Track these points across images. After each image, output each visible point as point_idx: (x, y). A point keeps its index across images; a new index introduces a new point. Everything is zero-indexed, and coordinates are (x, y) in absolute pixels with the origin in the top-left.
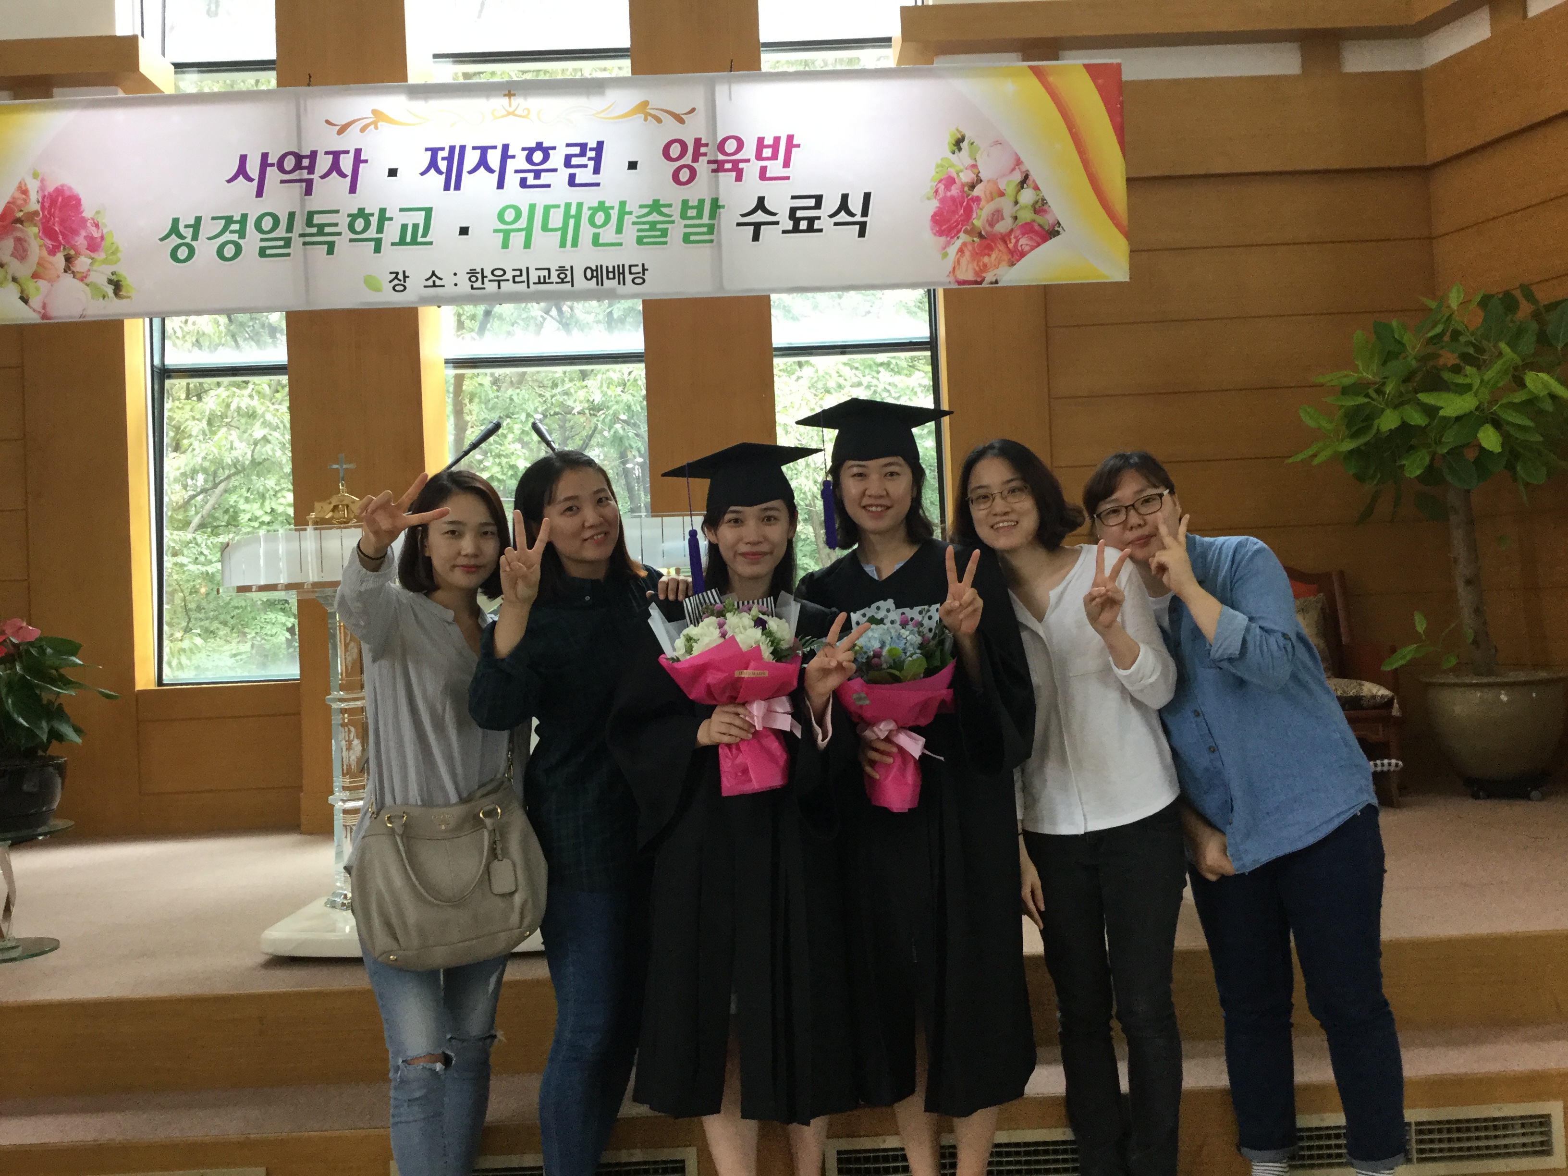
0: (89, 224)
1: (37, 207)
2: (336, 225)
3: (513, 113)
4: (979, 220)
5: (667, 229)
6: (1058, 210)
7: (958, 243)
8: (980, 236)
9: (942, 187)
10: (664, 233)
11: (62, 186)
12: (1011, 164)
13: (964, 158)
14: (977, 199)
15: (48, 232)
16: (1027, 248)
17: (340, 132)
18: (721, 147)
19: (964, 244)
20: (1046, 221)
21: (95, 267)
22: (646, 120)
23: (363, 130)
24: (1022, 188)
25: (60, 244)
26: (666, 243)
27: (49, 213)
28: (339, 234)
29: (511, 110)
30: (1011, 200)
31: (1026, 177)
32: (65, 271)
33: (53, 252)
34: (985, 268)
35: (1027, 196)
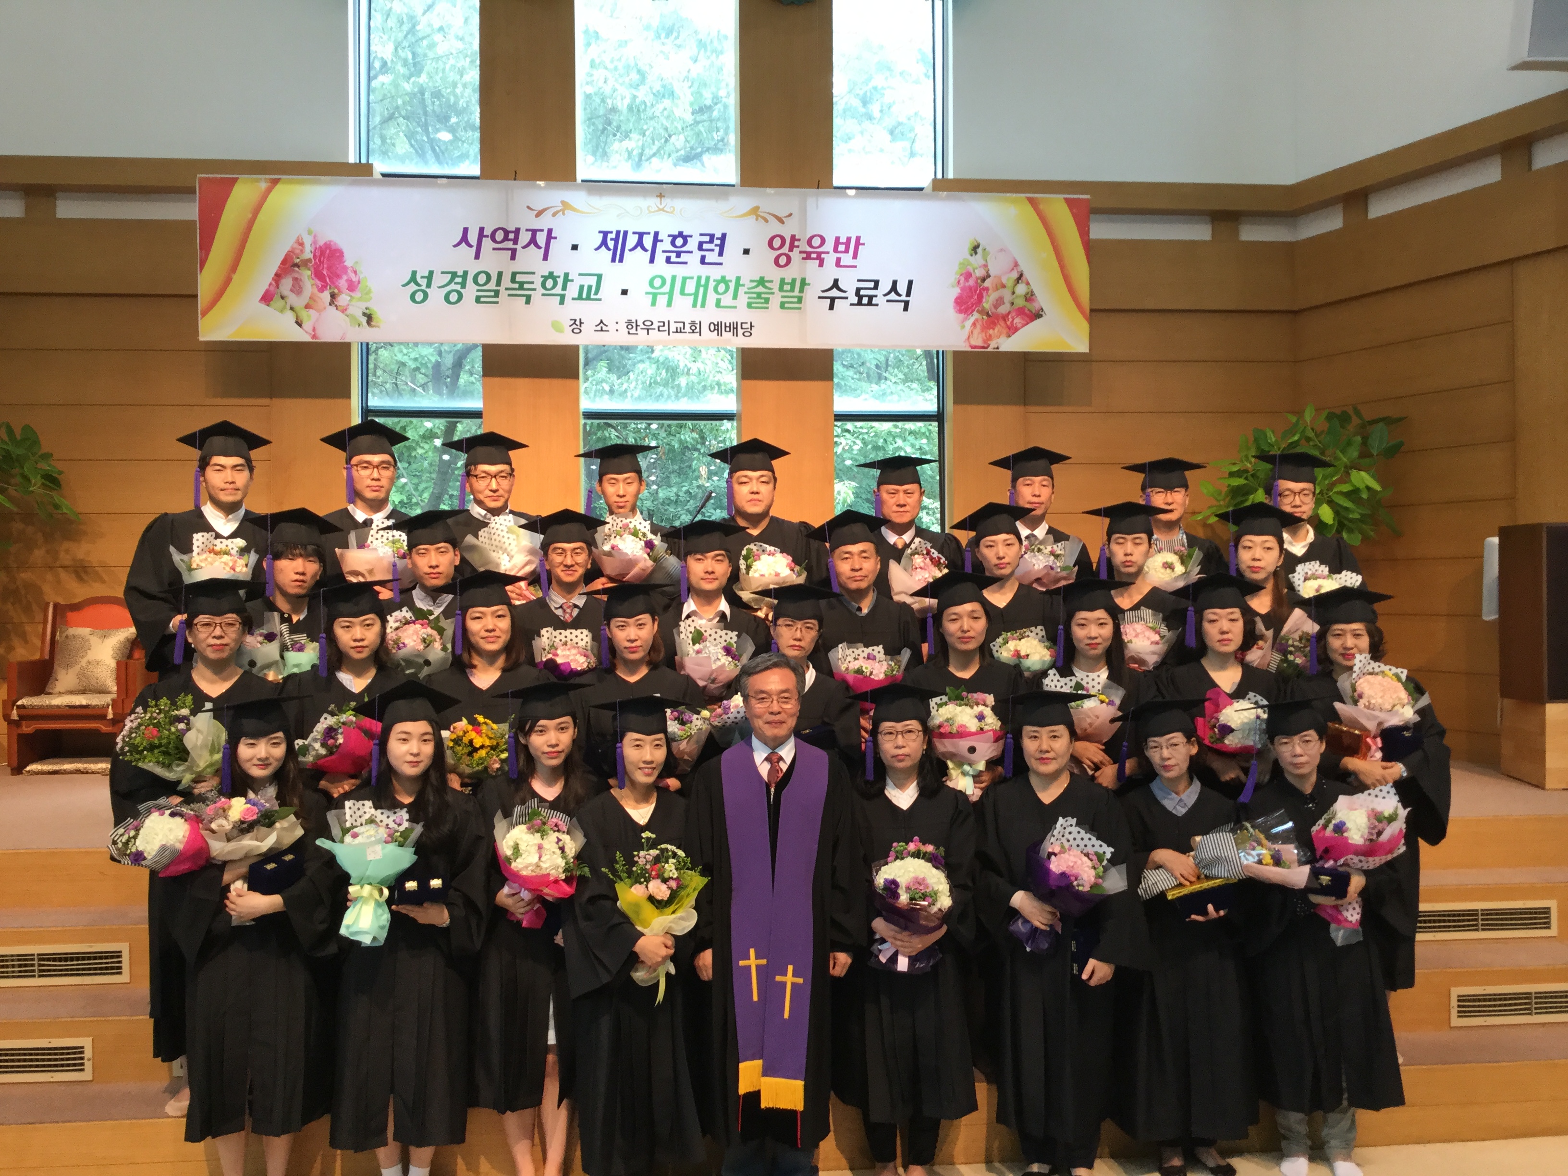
0: (349, 271)
1: (311, 256)
2: (532, 283)
3: (663, 210)
4: (987, 303)
5: (768, 299)
6: (1043, 300)
7: (972, 319)
8: (988, 315)
9: (962, 279)
10: (767, 301)
11: (330, 241)
12: (1012, 265)
13: (978, 260)
14: (987, 289)
15: (318, 275)
16: (1019, 325)
17: (538, 215)
18: (809, 243)
19: (977, 320)
20: (1033, 307)
21: (354, 302)
22: (757, 219)
23: (554, 215)
24: (1018, 282)
25: (327, 284)
26: (767, 308)
27: (320, 260)
28: (534, 290)
29: (661, 207)
30: (1011, 291)
31: (1021, 276)
32: (330, 304)
33: (322, 290)
34: (990, 338)
35: (1021, 289)
